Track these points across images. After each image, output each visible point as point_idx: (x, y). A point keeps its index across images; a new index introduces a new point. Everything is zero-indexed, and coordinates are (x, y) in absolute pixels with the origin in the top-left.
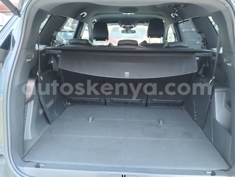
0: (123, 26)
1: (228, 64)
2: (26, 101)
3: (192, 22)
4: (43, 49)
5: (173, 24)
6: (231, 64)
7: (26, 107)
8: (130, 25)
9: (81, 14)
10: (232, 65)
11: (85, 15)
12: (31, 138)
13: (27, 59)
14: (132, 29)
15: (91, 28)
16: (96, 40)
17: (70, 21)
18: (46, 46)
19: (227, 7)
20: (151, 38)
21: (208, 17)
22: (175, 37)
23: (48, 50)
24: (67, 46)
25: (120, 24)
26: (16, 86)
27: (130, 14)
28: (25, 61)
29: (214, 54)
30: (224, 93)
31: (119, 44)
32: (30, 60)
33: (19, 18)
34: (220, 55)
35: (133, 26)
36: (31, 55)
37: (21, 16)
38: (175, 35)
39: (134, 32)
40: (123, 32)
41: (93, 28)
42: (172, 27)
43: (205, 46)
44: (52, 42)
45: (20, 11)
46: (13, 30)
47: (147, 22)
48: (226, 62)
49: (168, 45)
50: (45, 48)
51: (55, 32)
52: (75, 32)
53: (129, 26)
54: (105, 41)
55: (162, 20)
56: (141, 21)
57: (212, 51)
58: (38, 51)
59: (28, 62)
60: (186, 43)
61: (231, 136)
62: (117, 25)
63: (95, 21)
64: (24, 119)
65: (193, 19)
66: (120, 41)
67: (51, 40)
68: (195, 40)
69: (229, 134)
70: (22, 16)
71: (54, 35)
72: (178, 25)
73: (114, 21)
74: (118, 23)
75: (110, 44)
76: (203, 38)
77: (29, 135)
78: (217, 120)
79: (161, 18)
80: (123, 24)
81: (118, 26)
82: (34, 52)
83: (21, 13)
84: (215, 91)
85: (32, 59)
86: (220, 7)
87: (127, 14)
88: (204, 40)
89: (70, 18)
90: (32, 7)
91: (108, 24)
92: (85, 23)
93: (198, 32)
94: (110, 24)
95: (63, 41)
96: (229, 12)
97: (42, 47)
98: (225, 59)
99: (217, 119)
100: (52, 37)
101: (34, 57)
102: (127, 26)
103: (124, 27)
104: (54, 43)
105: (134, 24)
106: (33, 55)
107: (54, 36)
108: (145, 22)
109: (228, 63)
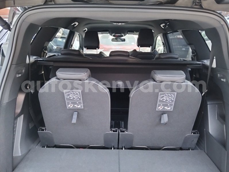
0: (113, 34)
1: (222, 80)
2: (16, 115)
3: (182, 33)
4: (34, 61)
5: (162, 34)
6: (225, 79)
7: (15, 122)
8: (120, 33)
9: (72, 24)
10: (227, 81)
11: (76, 24)
12: (20, 155)
13: (17, 75)
14: (122, 38)
15: (82, 36)
16: (87, 49)
17: (62, 30)
18: (37, 57)
19: (222, 25)
20: (140, 47)
21: (199, 31)
22: (164, 46)
23: (39, 62)
24: (59, 57)
25: (110, 32)
26: (5, 104)
27: (121, 24)
28: (15, 76)
29: (205, 67)
30: (217, 106)
31: (110, 55)
32: (20, 75)
33: (9, 32)
34: (212, 68)
35: (123, 35)
36: (22, 71)
37: (11, 30)
38: (164, 44)
39: (124, 40)
40: (113, 40)
41: (84, 37)
42: (161, 37)
43: (195, 57)
44: (43, 53)
45: (10, 25)
46: (2, 44)
47: (137, 31)
48: (220, 77)
49: (160, 56)
50: (36, 59)
51: (46, 43)
52: (67, 38)
53: (119, 35)
54: (96, 49)
55: (151, 30)
56: (131, 31)
57: (203, 63)
58: (29, 64)
59: (18, 77)
60: (176, 55)
61: (226, 150)
62: (107, 34)
63: (85, 30)
64: (14, 135)
65: (183, 31)
66: (112, 52)
67: (42, 51)
68: (181, 47)
69: (223, 149)
70: (13, 30)
71: (45, 45)
72: (167, 35)
73: (105, 30)
74: (108, 32)
75: (101, 52)
76: (193, 49)
77: (18, 151)
78: (210, 133)
79: (150, 28)
80: (113, 33)
81: (109, 34)
82: (24, 67)
83: (12, 27)
84: (208, 103)
85: (22, 74)
86: (215, 24)
87: (117, 24)
88: (194, 52)
89: (62, 28)
90: (23, 21)
91: (98, 33)
92: (76, 32)
93: (188, 43)
94: (100, 33)
95: (53, 46)
96: (224, 29)
97: (33, 59)
98: (218, 74)
99: (210, 131)
100: (44, 48)
101: (25, 71)
102: (117, 35)
103: (114, 36)
104: (45, 54)
105: (124, 33)
106: (24, 70)
107: (45, 47)
108: (135, 31)
109: (223, 78)
